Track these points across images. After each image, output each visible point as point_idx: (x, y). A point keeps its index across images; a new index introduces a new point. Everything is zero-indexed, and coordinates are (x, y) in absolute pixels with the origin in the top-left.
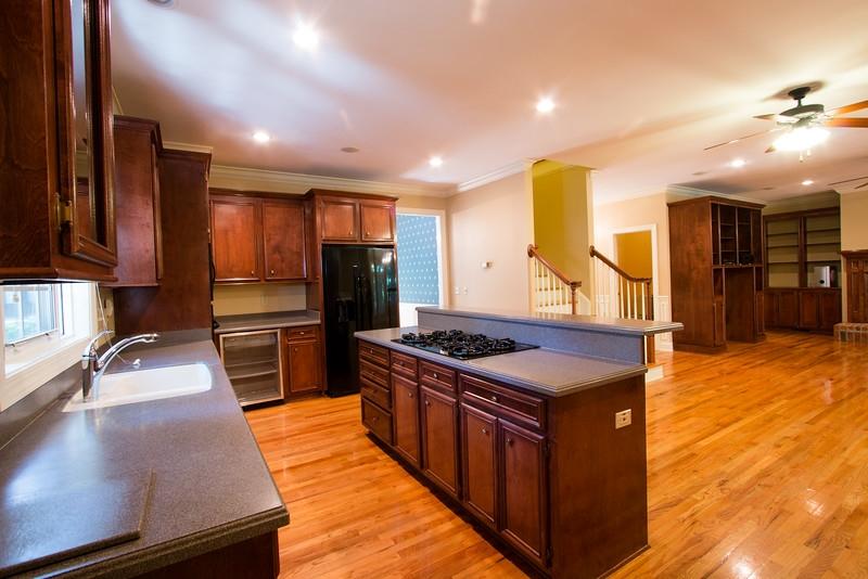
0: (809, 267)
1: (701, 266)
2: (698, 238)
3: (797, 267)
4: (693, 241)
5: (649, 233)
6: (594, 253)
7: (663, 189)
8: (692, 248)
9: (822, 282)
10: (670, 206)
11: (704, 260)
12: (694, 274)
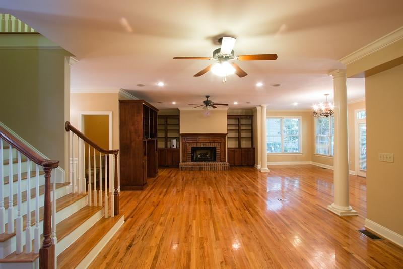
0: (168, 139)
1: (137, 139)
2: (136, 123)
3: (164, 139)
4: (133, 125)
5: (107, 117)
6: (69, 128)
7: (117, 91)
8: (132, 128)
9: (173, 146)
10: (121, 102)
11: (139, 136)
12: (133, 144)
